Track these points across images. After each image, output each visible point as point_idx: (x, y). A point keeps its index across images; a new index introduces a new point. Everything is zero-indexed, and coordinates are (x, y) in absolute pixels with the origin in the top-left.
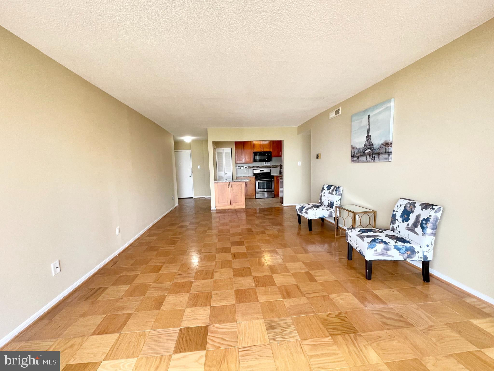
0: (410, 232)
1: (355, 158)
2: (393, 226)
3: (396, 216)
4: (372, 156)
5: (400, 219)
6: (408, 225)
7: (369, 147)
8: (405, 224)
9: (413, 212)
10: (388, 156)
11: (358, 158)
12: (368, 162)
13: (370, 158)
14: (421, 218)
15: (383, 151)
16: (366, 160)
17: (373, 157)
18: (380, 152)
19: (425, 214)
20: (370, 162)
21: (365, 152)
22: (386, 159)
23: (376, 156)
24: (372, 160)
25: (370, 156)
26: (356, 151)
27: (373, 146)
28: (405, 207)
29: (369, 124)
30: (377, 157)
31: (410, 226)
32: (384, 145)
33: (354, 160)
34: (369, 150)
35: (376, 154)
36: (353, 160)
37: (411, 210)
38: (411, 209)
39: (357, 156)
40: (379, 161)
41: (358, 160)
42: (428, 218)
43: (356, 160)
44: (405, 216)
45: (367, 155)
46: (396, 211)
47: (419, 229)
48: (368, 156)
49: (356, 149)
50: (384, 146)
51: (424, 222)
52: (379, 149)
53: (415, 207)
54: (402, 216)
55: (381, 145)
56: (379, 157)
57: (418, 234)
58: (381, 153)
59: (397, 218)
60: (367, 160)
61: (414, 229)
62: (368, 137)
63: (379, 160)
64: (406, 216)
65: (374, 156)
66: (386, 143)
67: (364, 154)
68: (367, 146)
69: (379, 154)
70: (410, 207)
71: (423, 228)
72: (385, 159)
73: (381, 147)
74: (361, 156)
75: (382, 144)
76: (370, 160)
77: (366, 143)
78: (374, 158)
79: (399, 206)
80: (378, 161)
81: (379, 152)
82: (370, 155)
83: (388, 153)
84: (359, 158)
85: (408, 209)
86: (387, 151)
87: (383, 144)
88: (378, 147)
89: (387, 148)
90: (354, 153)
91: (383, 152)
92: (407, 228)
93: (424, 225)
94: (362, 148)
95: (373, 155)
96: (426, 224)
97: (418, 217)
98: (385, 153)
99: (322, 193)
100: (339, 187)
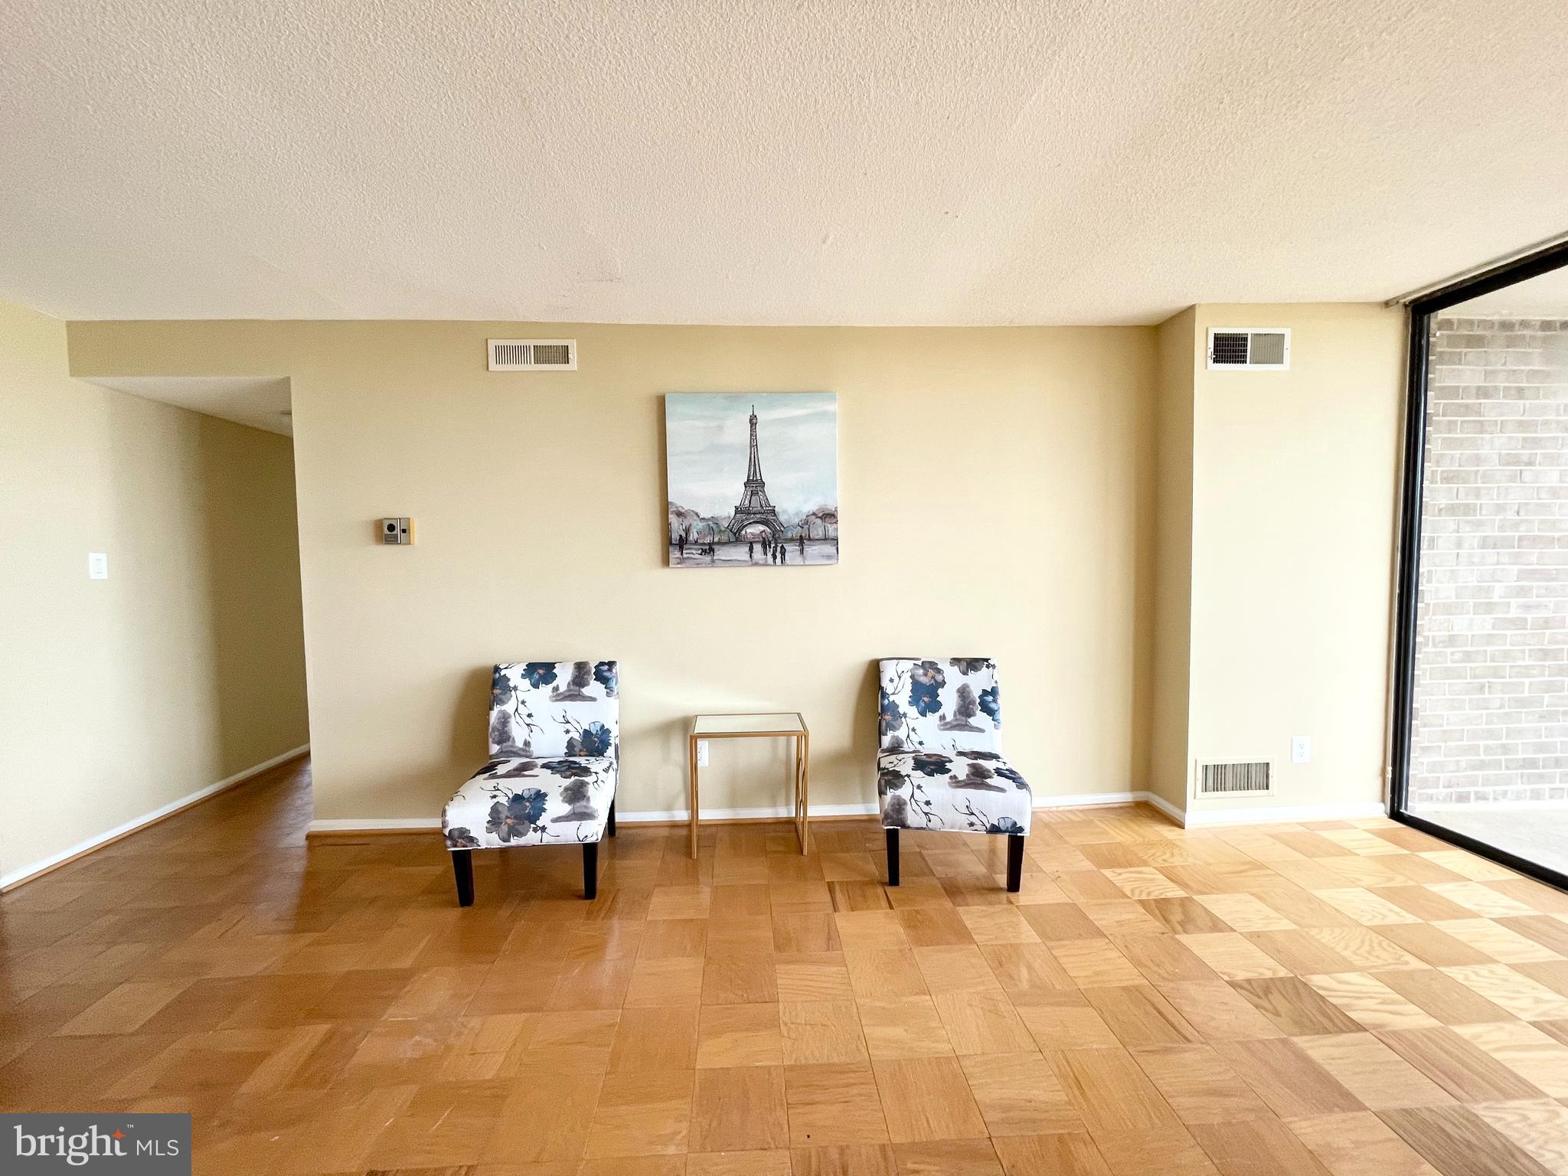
0: (956, 734)
1: (694, 552)
2: (896, 733)
3: (898, 706)
4: (773, 546)
5: (912, 712)
6: (943, 718)
7: (758, 516)
8: (933, 718)
9: (943, 684)
10: (834, 548)
11: (709, 550)
12: (756, 564)
13: (765, 553)
14: (976, 693)
15: (818, 535)
16: (747, 557)
17: (779, 549)
18: (804, 535)
19: (978, 681)
20: (766, 565)
21: (743, 532)
22: (829, 557)
23: (791, 549)
24: (774, 557)
25: (765, 548)
26: (697, 526)
27: (775, 515)
28: (912, 677)
29: (754, 445)
30: (797, 550)
31: (950, 718)
32: (821, 518)
33: (685, 556)
34: (761, 528)
35: (792, 540)
36: (678, 554)
37: (933, 681)
38: (933, 677)
39: (704, 544)
40: (802, 563)
41: (707, 558)
42: (993, 689)
43: (697, 556)
44: (923, 700)
45: (751, 543)
46: (893, 694)
47: (980, 719)
48: (758, 548)
49: (695, 517)
50: (819, 521)
51: (990, 698)
52: (802, 528)
53: (939, 671)
54: (914, 700)
55: (807, 516)
56: (802, 551)
57: (982, 731)
58: (810, 539)
59: (901, 710)
60: (751, 556)
61: (967, 721)
62: (755, 484)
63: (804, 559)
64: (926, 699)
65: (782, 547)
66: (826, 512)
67: (736, 537)
68: (749, 514)
69: (801, 541)
70: (925, 675)
71: (991, 712)
72: (823, 556)
73: (807, 522)
74: (719, 543)
75: (811, 512)
76: (766, 559)
77: (747, 502)
78: (783, 554)
79: (896, 679)
80: (799, 560)
81: (801, 536)
82: (765, 544)
83: (834, 540)
84: (712, 550)
85: (924, 680)
86: (831, 534)
87: (814, 514)
88: (797, 521)
89: (829, 525)
90: (687, 531)
91: (817, 537)
92: (942, 727)
93: (993, 706)
94: (729, 517)
95: (780, 545)
96: (995, 701)
97: (963, 693)
98: (825, 539)
99: (509, 707)
100: (611, 664)
